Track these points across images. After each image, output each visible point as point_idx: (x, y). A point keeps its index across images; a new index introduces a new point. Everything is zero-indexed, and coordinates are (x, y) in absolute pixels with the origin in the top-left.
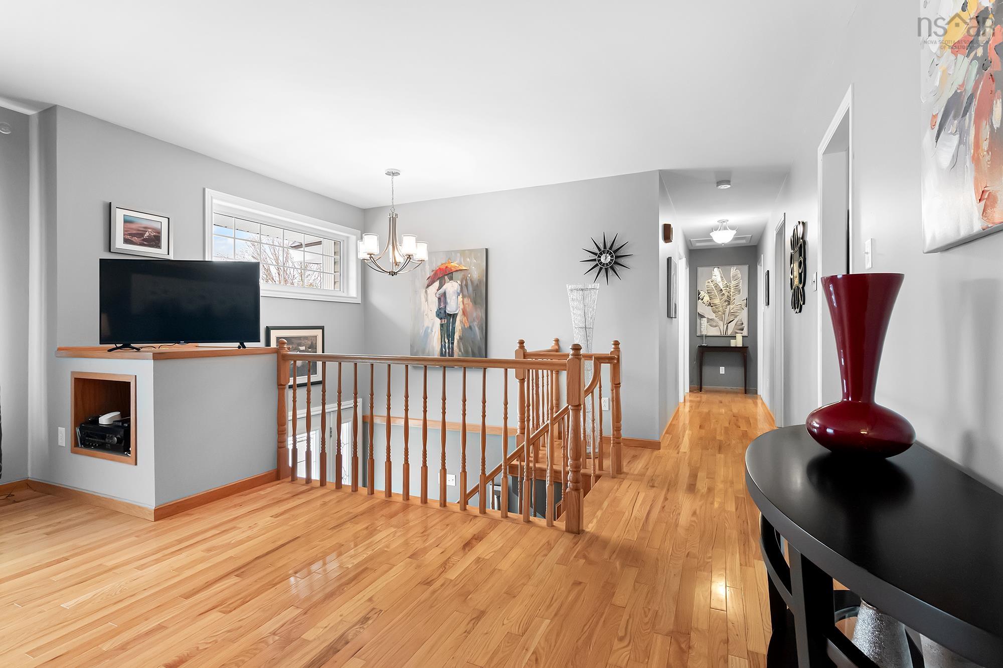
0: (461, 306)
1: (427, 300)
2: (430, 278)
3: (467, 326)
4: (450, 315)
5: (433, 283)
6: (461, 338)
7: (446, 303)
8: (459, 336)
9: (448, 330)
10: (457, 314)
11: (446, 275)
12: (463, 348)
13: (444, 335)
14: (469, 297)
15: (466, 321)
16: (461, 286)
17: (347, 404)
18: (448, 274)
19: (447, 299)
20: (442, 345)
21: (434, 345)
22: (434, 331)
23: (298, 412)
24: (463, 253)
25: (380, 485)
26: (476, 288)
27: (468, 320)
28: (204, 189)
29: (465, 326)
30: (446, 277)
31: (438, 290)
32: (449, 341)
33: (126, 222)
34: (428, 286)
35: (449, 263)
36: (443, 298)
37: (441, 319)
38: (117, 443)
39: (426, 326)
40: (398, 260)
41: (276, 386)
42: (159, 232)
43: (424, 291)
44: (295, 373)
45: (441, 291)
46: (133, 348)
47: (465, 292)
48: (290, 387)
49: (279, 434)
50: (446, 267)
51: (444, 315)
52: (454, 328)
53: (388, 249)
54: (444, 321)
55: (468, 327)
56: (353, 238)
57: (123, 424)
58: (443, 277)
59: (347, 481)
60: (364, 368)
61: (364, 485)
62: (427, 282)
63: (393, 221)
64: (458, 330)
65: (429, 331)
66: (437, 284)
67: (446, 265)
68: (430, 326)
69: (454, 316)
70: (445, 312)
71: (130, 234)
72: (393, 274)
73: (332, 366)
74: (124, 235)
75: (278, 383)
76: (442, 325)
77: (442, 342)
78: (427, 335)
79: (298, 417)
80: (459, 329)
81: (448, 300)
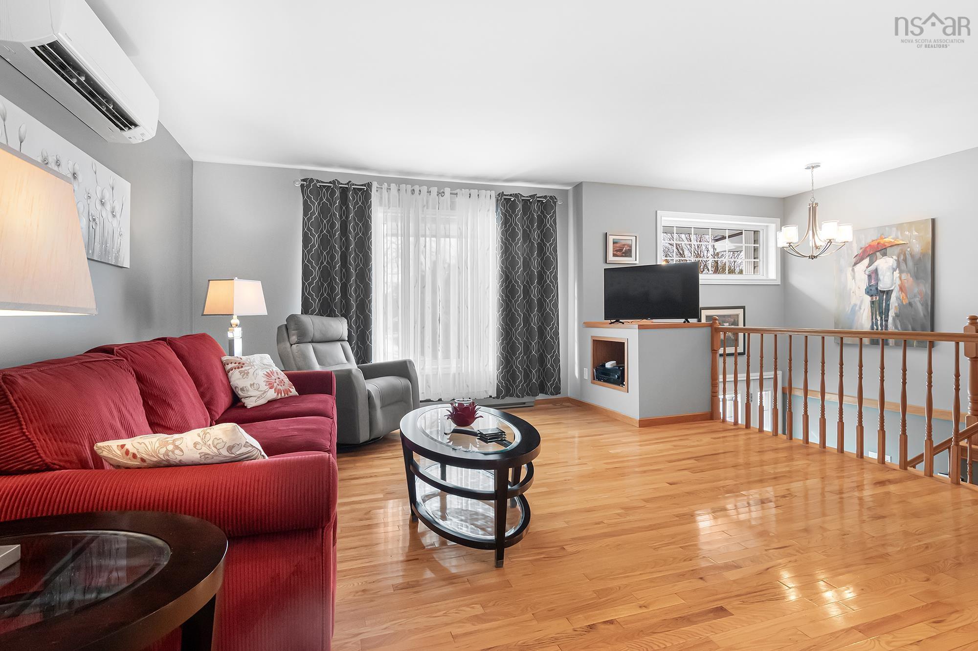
0: (898, 282)
1: (854, 278)
2: (858, 257)
3: (905, 302)
4: (883, 292)
5: (862, 260)
6: (897, 315)
7: (877, 280)
8: (895, 313)
9: (880, 307)
10: (892, 290)
11: (878, 251)
12: (901, 326)
13: (876, 312)
14: (909, 272)
15: (905, 298)
16: (898, 261)
17: (768, 374)
18: (881, 250)
19: (879, 275)
20: (873, 323)
21: (863, 322)
22: (863, 308)
23: (727, 376)
24: (900, 227)
25: (799, 435)
26: (918, 262)
27: (906, 296)
28: (656, 212)
29: (902, 302)
30: (878, 254)
31: (867, 267)
32: (882, 318)
33: (614, 243)
34: (856, 264)
35: (882, 238)
36: (874, 275)
37: (872, 296)
38: (618, 378)
39: (853, 302)
40: (818, 244)
41: (711, 351)
42: (631, 246)
43: (851, 269)
44: (724, 344)
45: (872, 267)
46: (621, 322)
47: (903, 267)
48: (721, 355)
49: (712, 386)
50: (878, 243)
51: (876, 292)
52: (888, 306)
53: (807, 236)
54: (876, 298)
55: (906, 304)
56: (772, 227)
57: (619, 368)
58: (875, 253)
59: (768, 427)
60: (783, 340)
61: (784, 433)
62: (854, 260)
63: (813, 210)
64: (893, 307)
65: (857, 308)
66: (866, 261)
67: (878, 241)
68: (858, 303)
69: (888, 293)
70: (877, 289)
71: (616, 251)
72: (813, 257)
73: (755, 338)
74: (613, 251)
75: (712, 349)
76: (872, 303)
77: (872, 319)
78: (853, 312)
79: (727, 380)
80: (896, 306)
81: (881, 277)
